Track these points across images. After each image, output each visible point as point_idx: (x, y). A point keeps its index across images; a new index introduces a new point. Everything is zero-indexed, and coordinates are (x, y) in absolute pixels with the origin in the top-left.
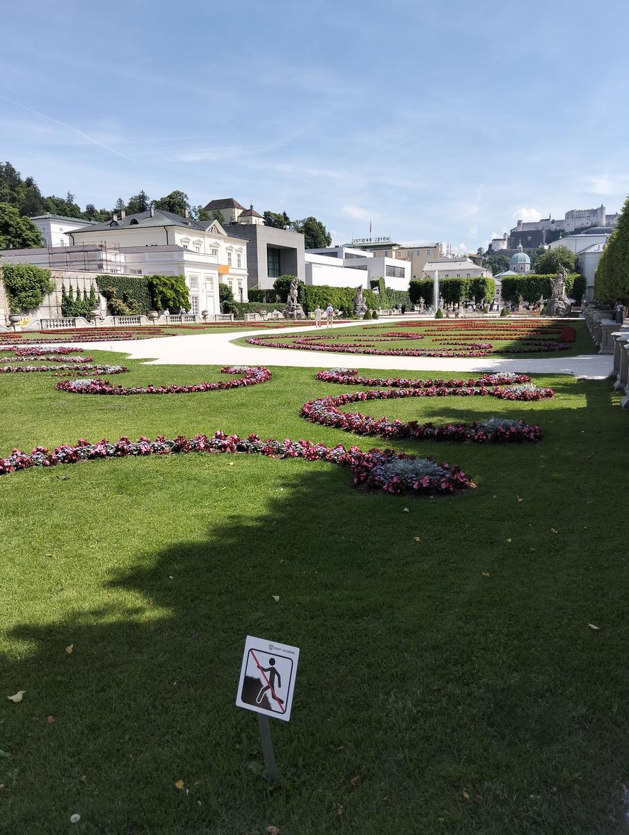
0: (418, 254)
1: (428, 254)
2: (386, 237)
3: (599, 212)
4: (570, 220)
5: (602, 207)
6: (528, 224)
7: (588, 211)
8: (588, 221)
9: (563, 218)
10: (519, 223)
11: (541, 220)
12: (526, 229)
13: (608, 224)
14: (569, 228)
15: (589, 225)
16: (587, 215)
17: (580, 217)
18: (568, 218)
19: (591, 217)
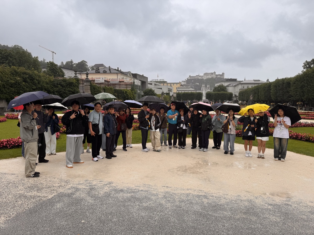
0: (174, 85)
2: (163, 79)
5: (215, 72)
6: (192, 76)
8: (210, 76)
10: (190, 76)
11: (196, 76)
12: (192, 78)
13: (216, 77)
14: (205, 78)
15: (211, 78)
16: (210, 74)
17: (208, 75)
18: (204, 75)
19: (212, 75)
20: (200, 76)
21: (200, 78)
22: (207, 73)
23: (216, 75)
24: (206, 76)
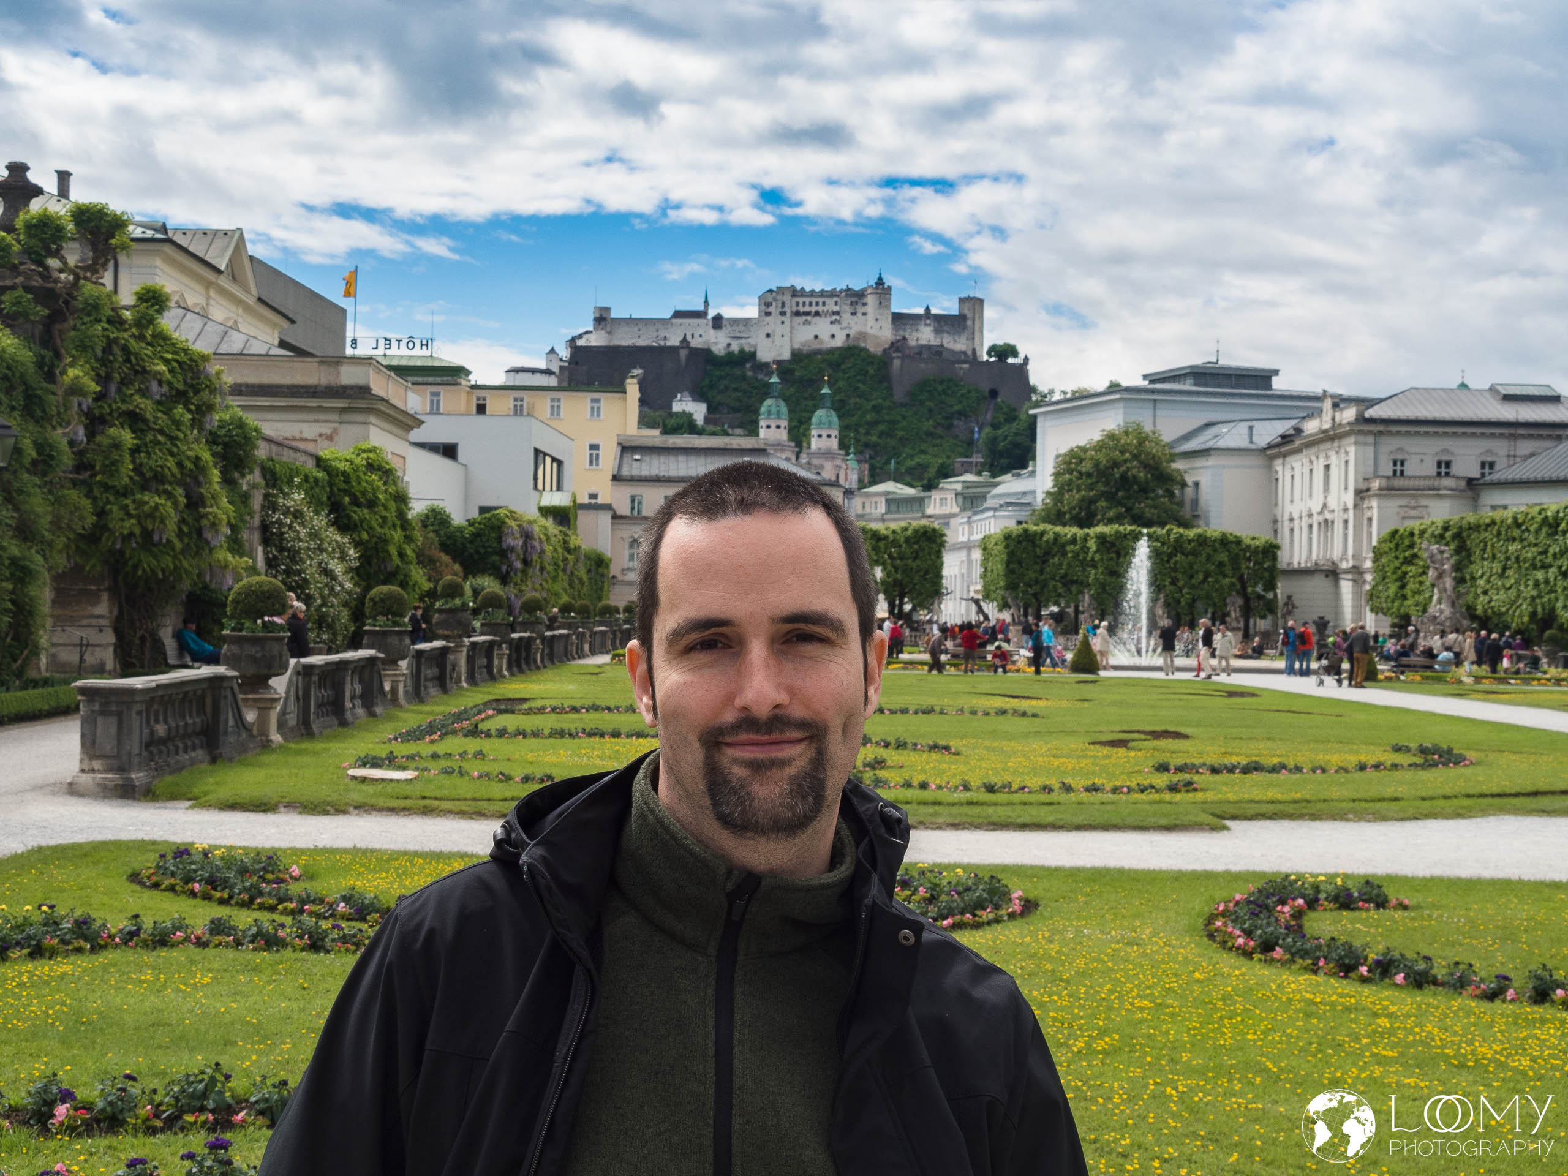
0: (555, 411)
1: (596, 413)
2: (418, 335)
3: (871, 300)
4: (774, 321)
5: (880, 282)
6: (631, 321)
7: (833, 294)
8: (835, 329)
10: (602, 319)
11: (678, 314)
12: (625, 339)
13: (899, 345)
14: (773, 346)
15: (839, 342)
16: (831, 306)
17: (808, 314)
18: (768, 314)
19: (846, 316)
20: (718, 322)
21: (719, 343)
22: (795, 293)
23: (899, 319)
24: (787, 319)
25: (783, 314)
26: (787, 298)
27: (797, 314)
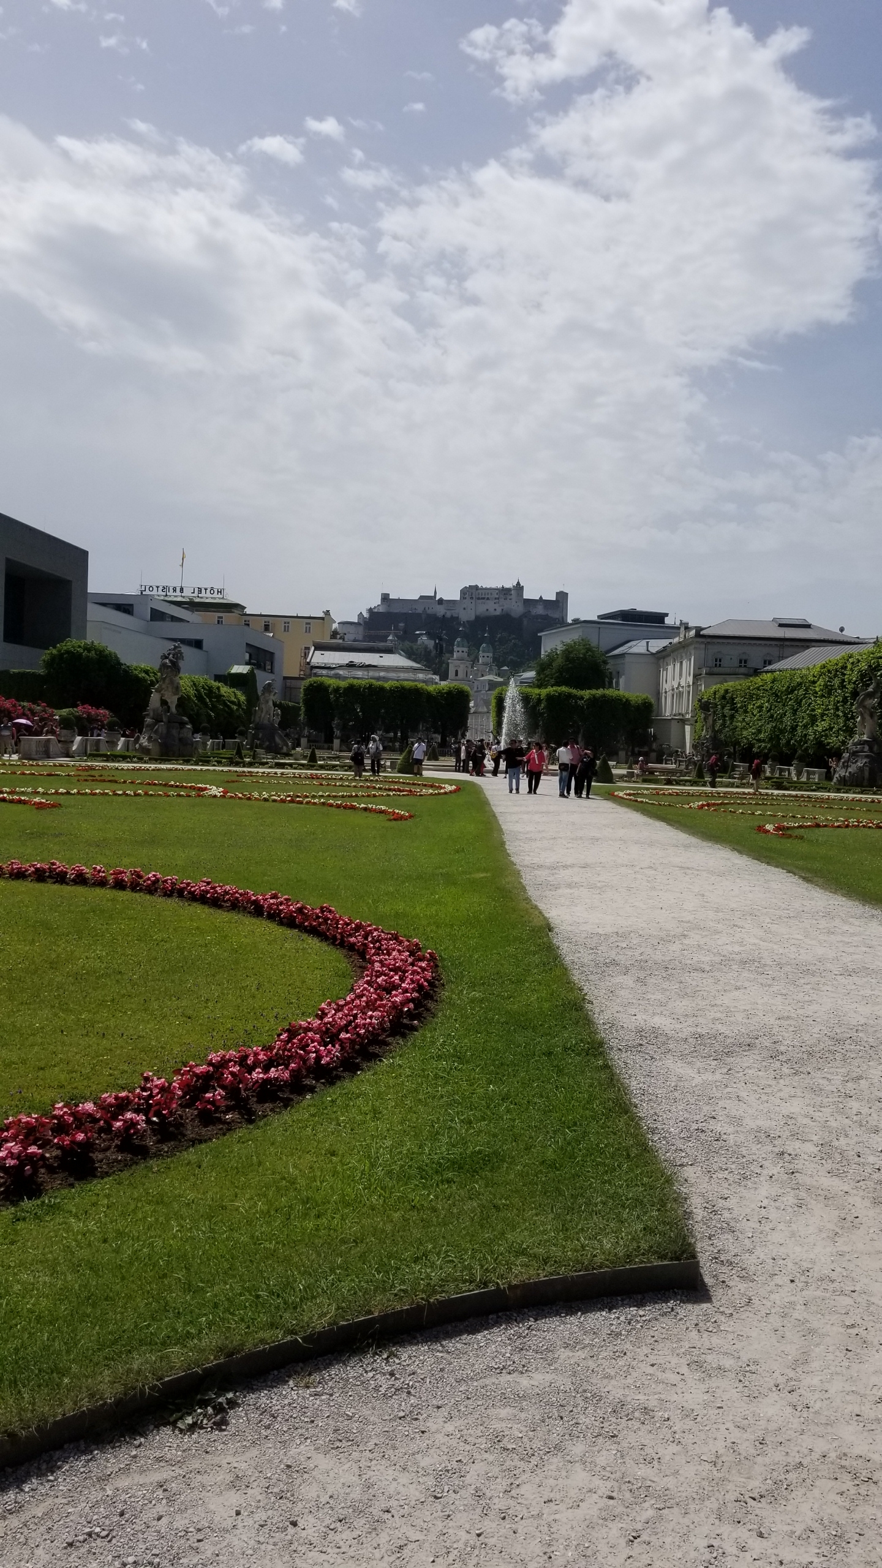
0: (286, 629)
1: (308, 630)
2: (217, 587)
3: (514, 593)
4: (468, 601)
5: (518, 583)
6: (400, 601)
7: (497, 589)
8: (497, 605)
9: (458, 598)
10: (385, 598)
11: (422, 597)
12: (396, 610)
13: (526, 615)
14: (467, 615)
15: (498, 613)
16: (494, 595)
17: (484, 598)
18: (465, 598)
19: (502, 601)
20: (441, 601)
21: (440, 611)
22: (477, 588)
23: (527, 602)
24: (473, 601)
25: (472, 598)
26: (474, 591)
27: (479, 599)
